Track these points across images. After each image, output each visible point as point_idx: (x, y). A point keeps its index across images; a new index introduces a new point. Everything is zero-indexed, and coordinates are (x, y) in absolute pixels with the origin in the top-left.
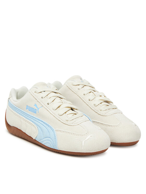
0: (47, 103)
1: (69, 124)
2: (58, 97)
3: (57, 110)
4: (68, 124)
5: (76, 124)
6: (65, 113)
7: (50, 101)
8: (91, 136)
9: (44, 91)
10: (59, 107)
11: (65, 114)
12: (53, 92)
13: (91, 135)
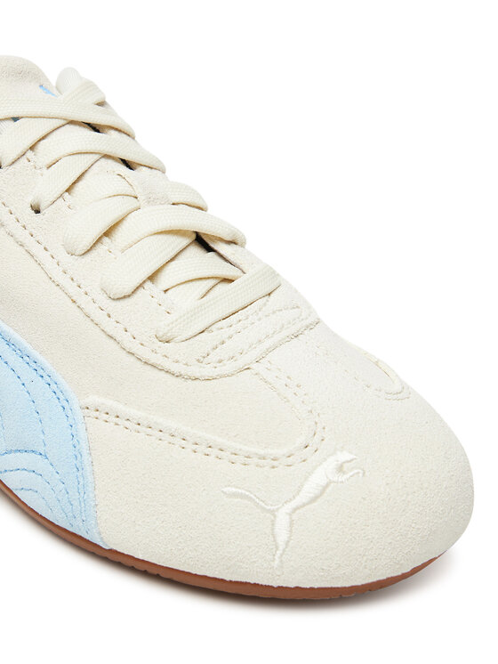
0: (30, 200)
1: (175, 368)
2: (107, 156)
3: (94, 253)
4: (167, 364)
5: (228, 367)
6: (152, 278)
7: (47, 186)
8: (340, 469)
9: (15, 119)
10: (107, 233)
11: (149, 284)
12: (72, 122)
13: (344, 456)
